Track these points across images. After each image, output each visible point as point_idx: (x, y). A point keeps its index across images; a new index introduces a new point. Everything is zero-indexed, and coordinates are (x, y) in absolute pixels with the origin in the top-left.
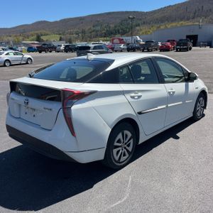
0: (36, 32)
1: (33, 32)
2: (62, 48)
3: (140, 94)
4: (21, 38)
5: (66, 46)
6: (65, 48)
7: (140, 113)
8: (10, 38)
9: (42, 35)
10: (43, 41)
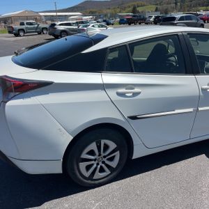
0: (134, 3)
1: (130, 4)
2: (152, 19)
3: (136, 90)
4: (118, 10)
5: (156, 17)
6: (155, 19)
7: (134, 118)
8: (108, 10)
9: (138, 7)
10: (138, 12)
